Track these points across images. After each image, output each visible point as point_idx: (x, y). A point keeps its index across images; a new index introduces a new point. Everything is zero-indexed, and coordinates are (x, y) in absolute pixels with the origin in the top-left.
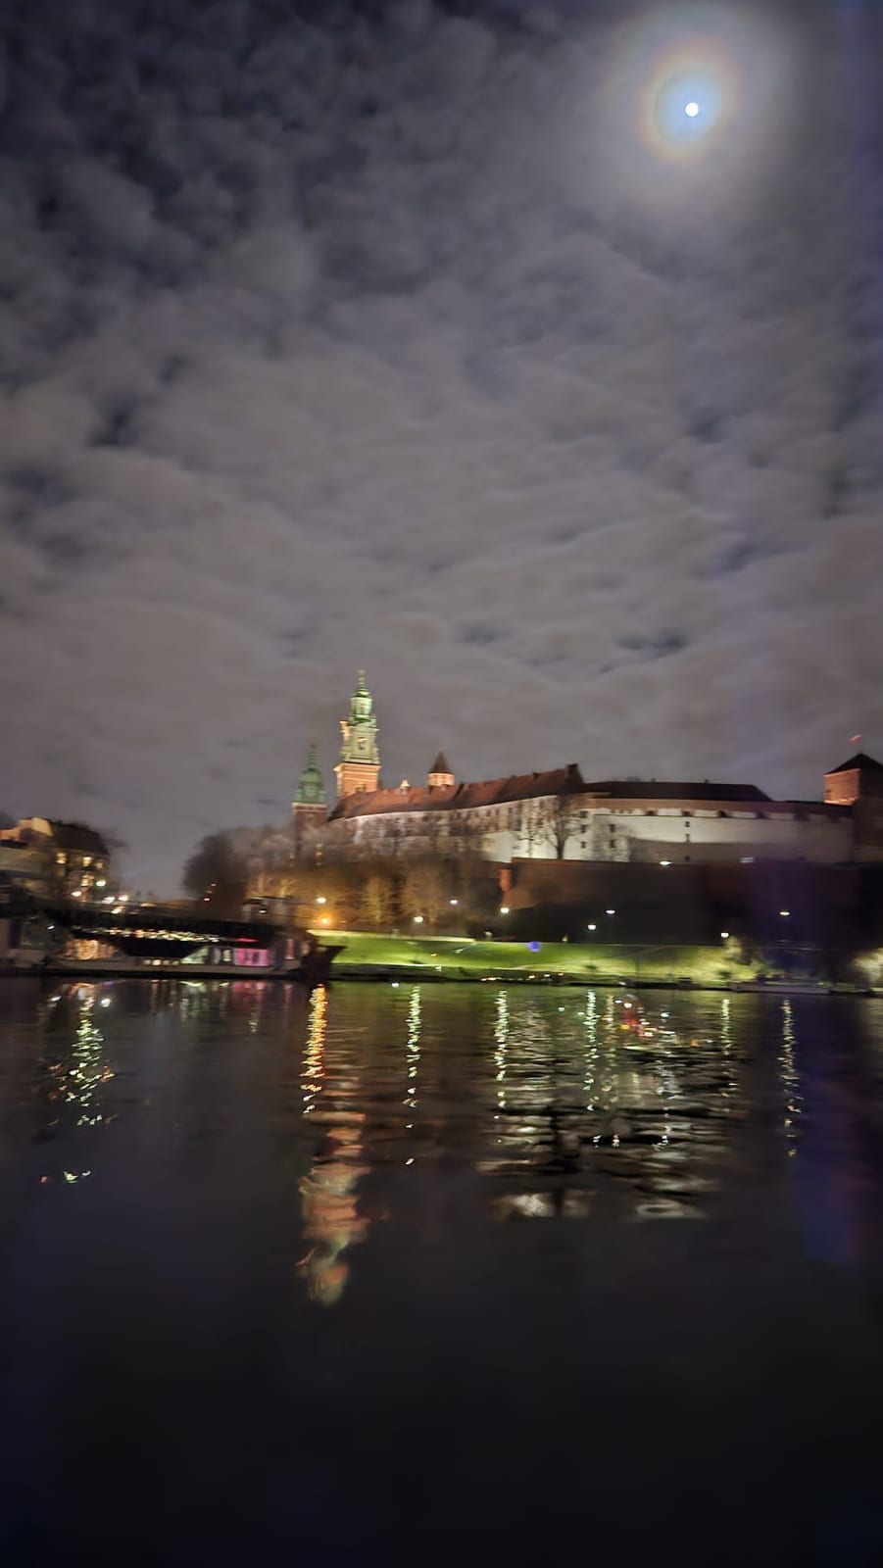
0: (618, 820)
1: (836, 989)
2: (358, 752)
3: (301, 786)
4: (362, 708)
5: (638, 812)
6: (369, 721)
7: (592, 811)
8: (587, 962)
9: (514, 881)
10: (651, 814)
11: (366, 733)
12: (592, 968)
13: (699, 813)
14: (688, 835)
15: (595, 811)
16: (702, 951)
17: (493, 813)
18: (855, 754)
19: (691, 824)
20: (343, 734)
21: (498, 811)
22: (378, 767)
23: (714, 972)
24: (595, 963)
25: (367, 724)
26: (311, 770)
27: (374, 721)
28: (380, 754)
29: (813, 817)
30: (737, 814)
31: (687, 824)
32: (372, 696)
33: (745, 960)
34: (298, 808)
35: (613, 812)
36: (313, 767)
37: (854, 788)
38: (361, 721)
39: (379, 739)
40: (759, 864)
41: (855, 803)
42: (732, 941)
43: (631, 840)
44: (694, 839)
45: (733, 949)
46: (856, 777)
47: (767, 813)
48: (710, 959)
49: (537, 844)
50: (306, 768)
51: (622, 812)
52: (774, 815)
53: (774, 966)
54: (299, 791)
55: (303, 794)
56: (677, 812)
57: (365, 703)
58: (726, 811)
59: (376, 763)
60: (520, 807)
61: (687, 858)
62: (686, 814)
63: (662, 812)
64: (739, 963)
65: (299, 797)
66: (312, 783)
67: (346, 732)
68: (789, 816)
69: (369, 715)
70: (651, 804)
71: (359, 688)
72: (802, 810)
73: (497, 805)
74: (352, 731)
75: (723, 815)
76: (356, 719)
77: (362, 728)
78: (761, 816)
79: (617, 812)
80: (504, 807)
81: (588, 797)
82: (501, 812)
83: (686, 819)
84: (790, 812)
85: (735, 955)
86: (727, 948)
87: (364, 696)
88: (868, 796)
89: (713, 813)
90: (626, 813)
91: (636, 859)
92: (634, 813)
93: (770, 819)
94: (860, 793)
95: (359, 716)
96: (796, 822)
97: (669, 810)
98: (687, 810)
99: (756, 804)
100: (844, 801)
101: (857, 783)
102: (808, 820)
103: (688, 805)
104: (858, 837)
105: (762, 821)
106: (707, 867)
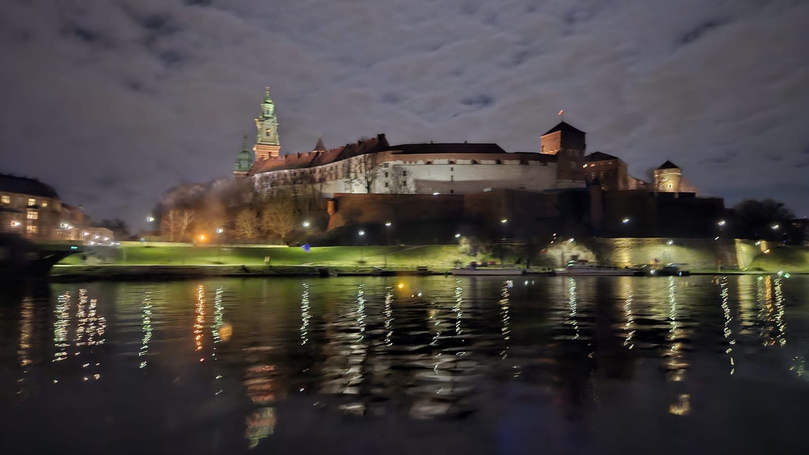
0: (408, 167)
1: (528, 271)
2: (266, 137)
3: (239, 161)
4: (268, 111)
5: (421, 162)
6: (273, 118)
7: (391, 163)
8: (359, 258)
9: (336, 209)
10: (429, 163)
11: (271, 126)
12: (362, 262)
13: (459, 161)
14: (452, 176)
15: (392, 162)
16: (445, 248)
17: (334, 168)
18: (559, 122)
19: (454, 169)
20: (257, 127)
21: (336, 167)
22: (279, 147)
23: (451, 262)
24: (365, 259)
25: (271, 120)
26: (244, 152)
27: (275, 118)
28: (280, 139)
29: (531, 162)
30: (483, 162)
31: (452, 169)
32: (274, 103)
33: (473, 253)
34: (236, 174)
35: (405, 163)
36: (245, 150)
37: (557, 143)
38: (267, 118)
39: (280, 131)
40: (495, 192)
41: (558, 153)
42: (464, 240)
43: (417, 181)
44: (455, 179)
45: (465, 245)
46: (559, 136)
47: (502, 161)
48: (449, 253)
49: (356, 185)
50: (241, 151)
51: (410, 163)
52: (507, 162)
53: (494, 256)
54: (237, 164)
55: (240, 166)
56: (446, 161)
57: (270, 107)
58: (477, 160)
59: (278, 144)
60: (350, 162)
61: (452, 191)
62: (451, 163)
63: (436, 161)
64: (469, 255)
65: (237, 168)
66: (245, 160)
67: (259, 126)
68: (517, 162)
69: (272, 114)
70: (429, 157)
71: (266, 98)
72: (524, 158)
73: (336, 163)
74: (261, 124)
75: (475, 163)
76: (264, 117)
77: (267, 123)
78: (499, 162)
79: (408, 163)
80: (340, 163)
81: (389, 153)
82: (338, 167)
83: (451, 166)
84: (517, 160)
85: (466, 249)
86: (461, 246)
87: (269, 103)
88: (566, 148)
89: (468, 162)
90: (413, 163)
91: (420, 192)
92: (418, 163)
93: (504, 164)
94: (561, 146)
95: (266, 115)
96: (521, 166)
97: (440, 161)
98: (453, 160)
99: (498, 156)
100: (551, 152)
101: (560, 140)
102: (527, 164)
103: (452, 156)
104: (560, 174)
105: (499, 166)
106: (463, 195)
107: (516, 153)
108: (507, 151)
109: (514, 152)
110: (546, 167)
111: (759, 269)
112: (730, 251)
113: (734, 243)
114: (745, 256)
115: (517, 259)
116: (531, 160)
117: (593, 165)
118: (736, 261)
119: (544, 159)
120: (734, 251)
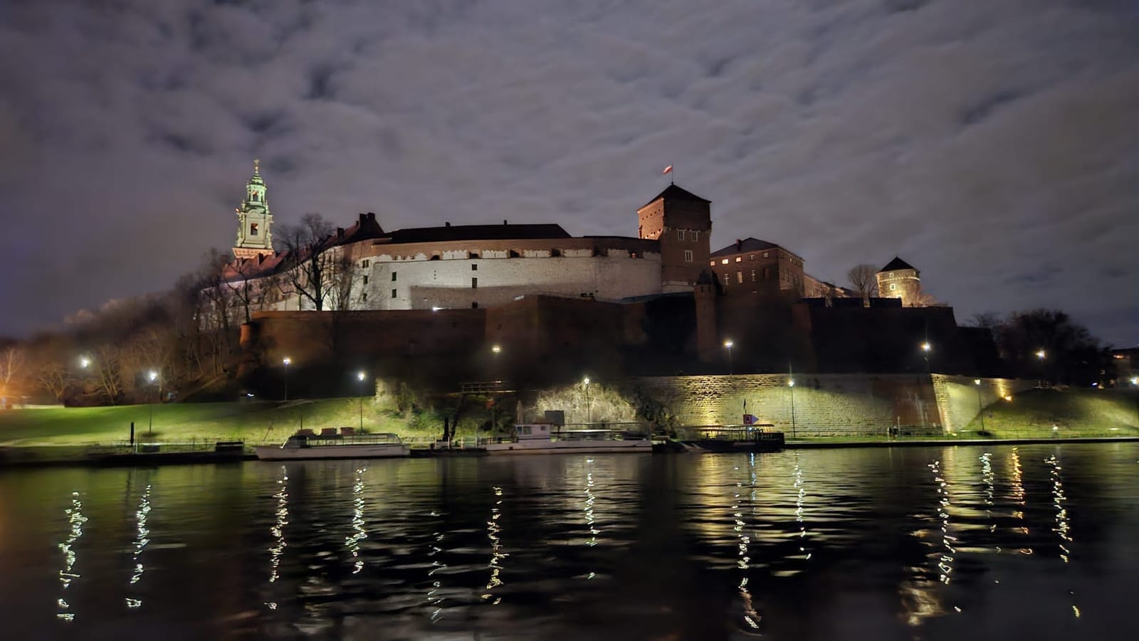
0: (400, 267)
2: (250, 237)
4: (256, 196)
5: (421, 256)
6: (263, 208)
7: (373, 259)
10: (436, 258)
13: (487, 254)
14: (475, 280)
15: (375, 257)
16: (356, 403)
18: (668, 186)
19: (478, 267)
25: (261, 210)
27: (267, 208)
29: (611, 252)
30: (529, 253)
31: (474, 267)
32: (266, 184)
35: (395, 259)
37: (660, 219)
38: (254, 207)
41: (662, 236)
43: (414, 289)
44: (481, 284)
45: (382, 395)
46: (661, 209)
47: (561, 250)
48: (358, 412)
51: (404, 258)
52: (570, 253)
56: (463, 254)
57: (260, 191)
58: (517, 250)
59: (269, 247)
61: (475, 305)
62: (472, 256)
63: (447, 255)
64: (396, 415)
68: (587, 253)
69: (263, 201)
70: (435, 247)
71: (254, 177)
72: (600, 246)
74: (245, 217)
75: (513, 255)
77: (254, 213)
78: (555, 254)
79: (399, 258)
81: (369, 243)
83: (474, 261)
84: (588, 248)
87: (258, 184)
88: (674, 228)
89: (503, 254)
90: (409, 259)
91: (417, 308)
92: (417, 258)
93: (564, 257)
94: (665, 225)
95: (252, 203)
96: (594, 259)
97: (455, 254)
98: (474, 251)
99: (553, 243)
100: (652, 236)
101: (663, 214)
102: (605, 255)
103: (475, 245)
104: (665, 272)
105: (555, 259)
106: (485, 309)
107: (585, 237)
108: (573, 235)
109: (582, 236)
110: (642, 260)
111: (986, 434)
112: (922, 397)
113: (930, 382)
114: (956, 408)
115: (484, 421)
116: (611, 248)
117: (738, 260)
118: (936, 417)
119: (635, 246)
120: (931, 398)
